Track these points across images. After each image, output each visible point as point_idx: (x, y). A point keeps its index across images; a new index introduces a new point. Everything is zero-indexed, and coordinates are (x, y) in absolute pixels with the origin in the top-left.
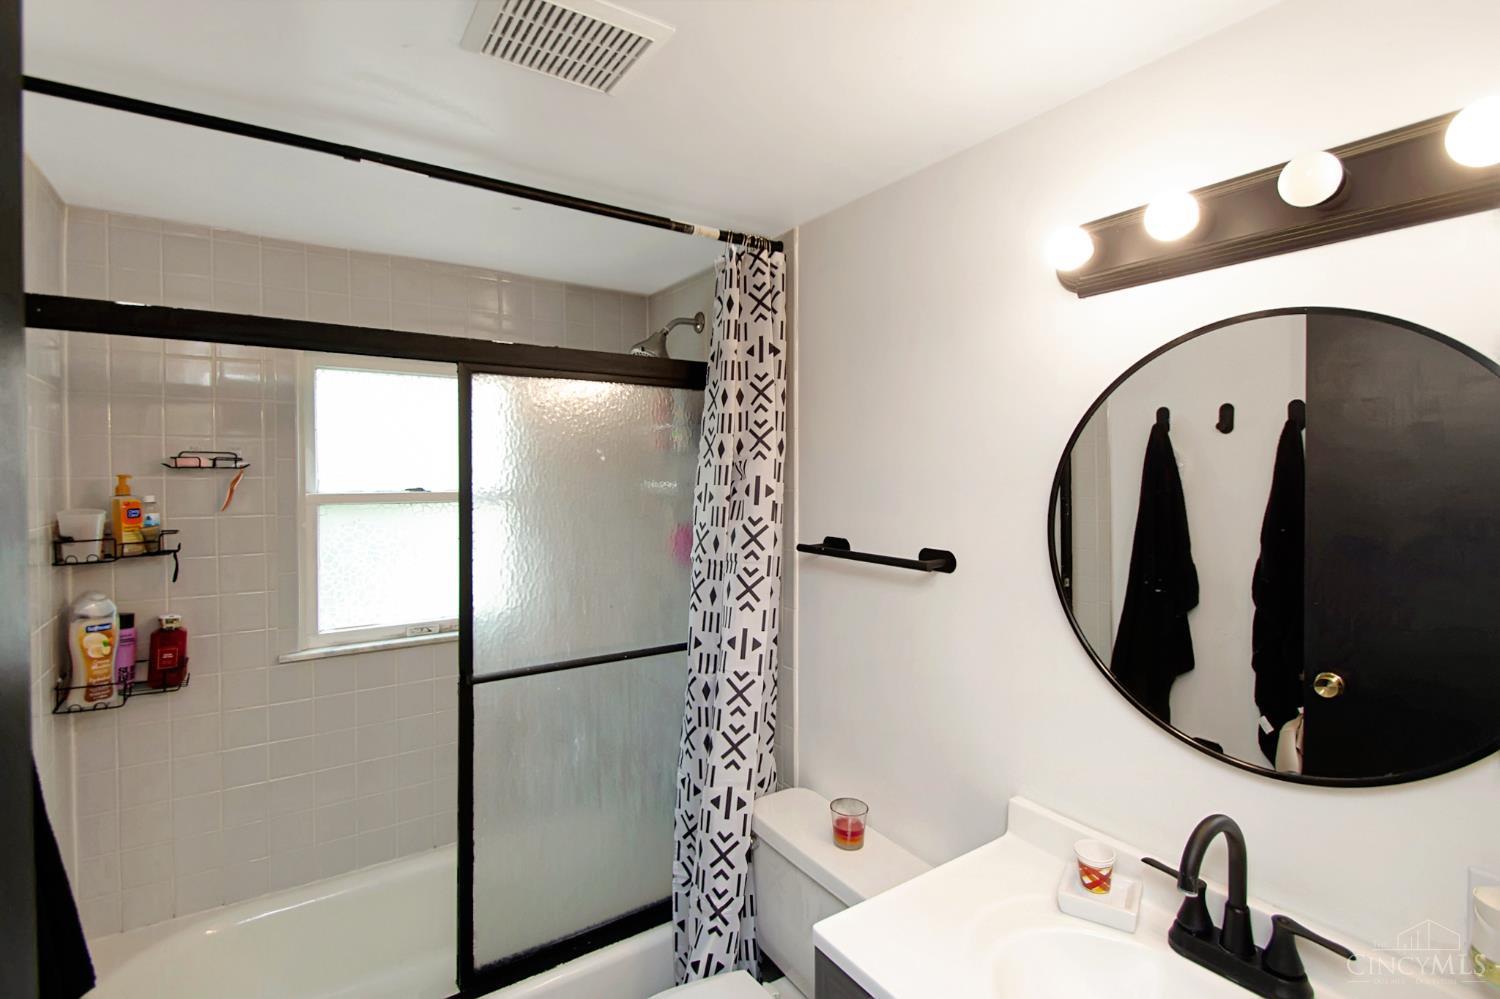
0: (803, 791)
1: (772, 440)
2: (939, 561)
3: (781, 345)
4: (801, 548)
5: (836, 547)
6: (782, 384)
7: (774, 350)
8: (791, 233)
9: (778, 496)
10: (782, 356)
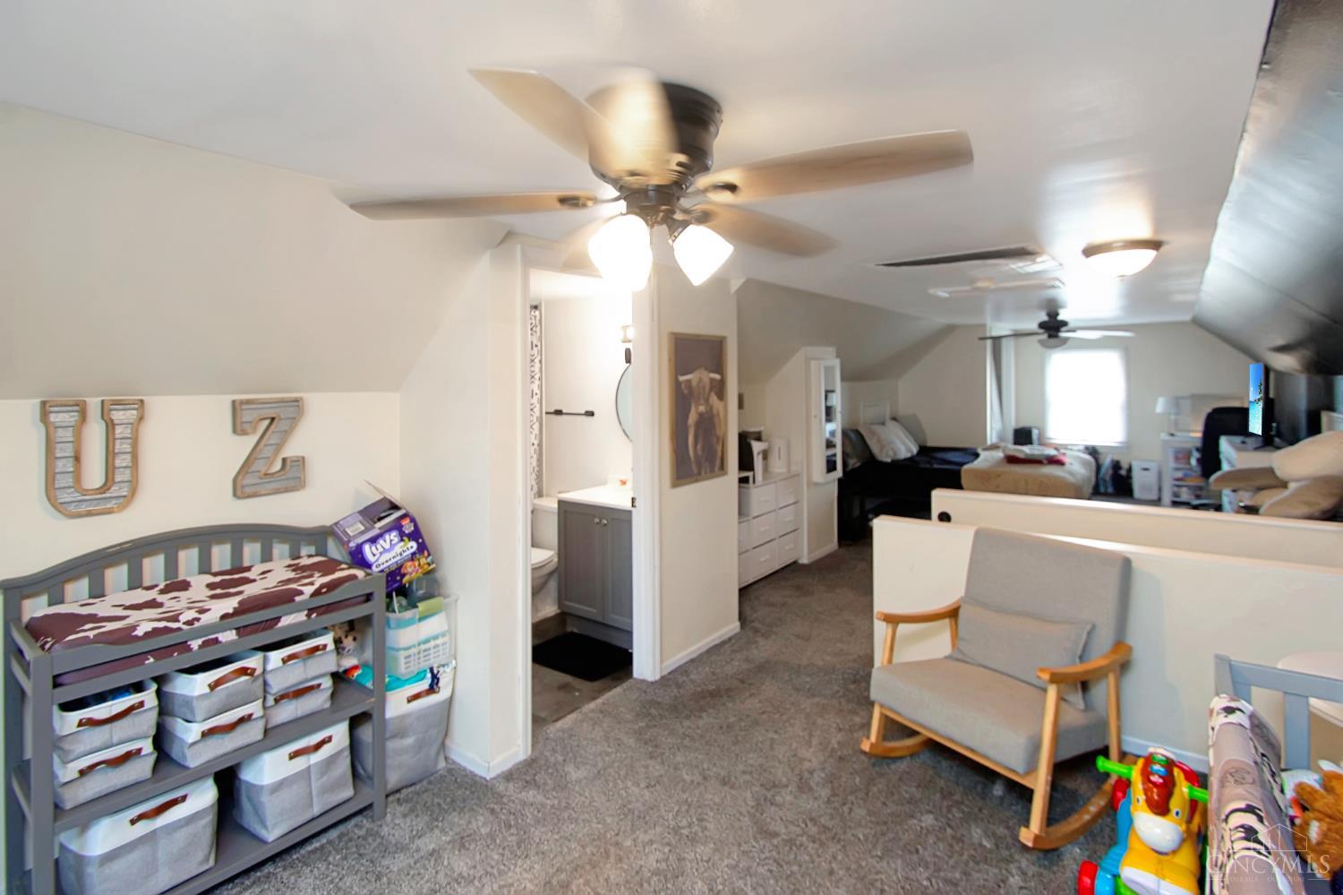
0: (548, 499)
1: (537, 377)
2: (591, 414)
3: (539, 344)
4: (547, 413)
5: (559, 412)
6: (539, 358)
7: (536, 346)
8: (540, 304)
9: (539, 396)
10: (539, 347)
